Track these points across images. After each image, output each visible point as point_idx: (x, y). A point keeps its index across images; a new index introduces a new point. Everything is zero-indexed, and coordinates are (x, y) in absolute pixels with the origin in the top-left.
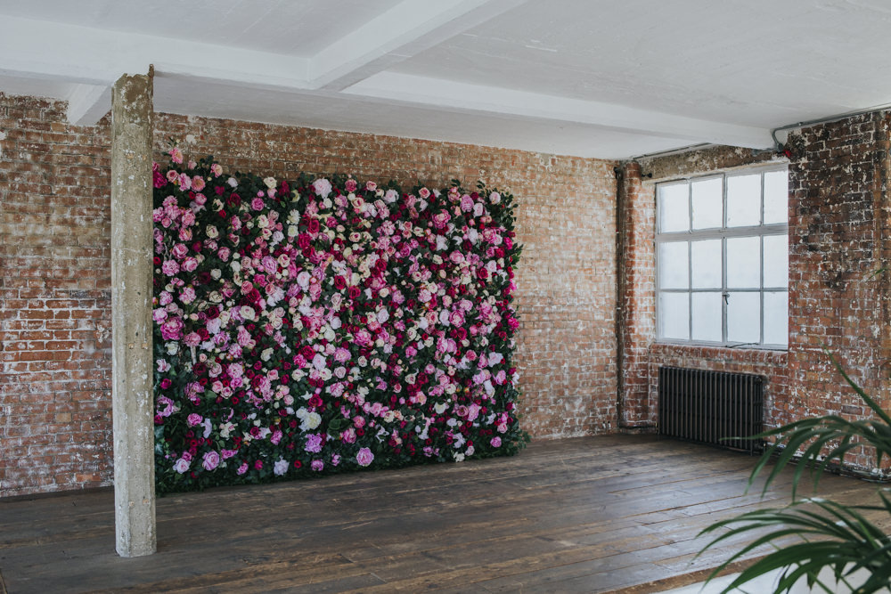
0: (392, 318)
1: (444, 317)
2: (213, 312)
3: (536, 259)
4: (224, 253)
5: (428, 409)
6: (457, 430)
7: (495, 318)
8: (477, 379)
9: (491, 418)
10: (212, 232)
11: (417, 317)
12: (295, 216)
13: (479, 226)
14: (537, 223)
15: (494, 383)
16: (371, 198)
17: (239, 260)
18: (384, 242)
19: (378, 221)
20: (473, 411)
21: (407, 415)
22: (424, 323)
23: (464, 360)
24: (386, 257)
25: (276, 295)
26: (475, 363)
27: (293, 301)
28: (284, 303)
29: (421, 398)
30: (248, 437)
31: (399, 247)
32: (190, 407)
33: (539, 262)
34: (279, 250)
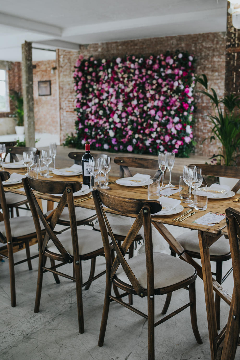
0: (138, 103)
1: (156, 103)
2: (90, 100)
3: (218, 79)
4: (92, 83)
5: (149, 135)
6: (161, 144)
7: (178, 104)
8: (168, 126)
9: (174, 142)
10: (89, 77)
11: (148, 103)
12: (110, 70)
13: (173, 68)
14: (220, 63)
15: (176, 129)
16: (133, 62)
17: (96, 85)
18: (136, 77)
19: (135, 69)
20: (167, 138)
21: (143, 136)
22: (149, 105)
23: (164, 119)
24: (138, 82)
25: (105, 95)
26: (168, 120)
27: (110, 97)
28: (107, 98)
29: (147, 131)
30: (98, 137)
31: (142, 78)
32: (86, 127)
33: (219, 81)
34: (106, 81)
